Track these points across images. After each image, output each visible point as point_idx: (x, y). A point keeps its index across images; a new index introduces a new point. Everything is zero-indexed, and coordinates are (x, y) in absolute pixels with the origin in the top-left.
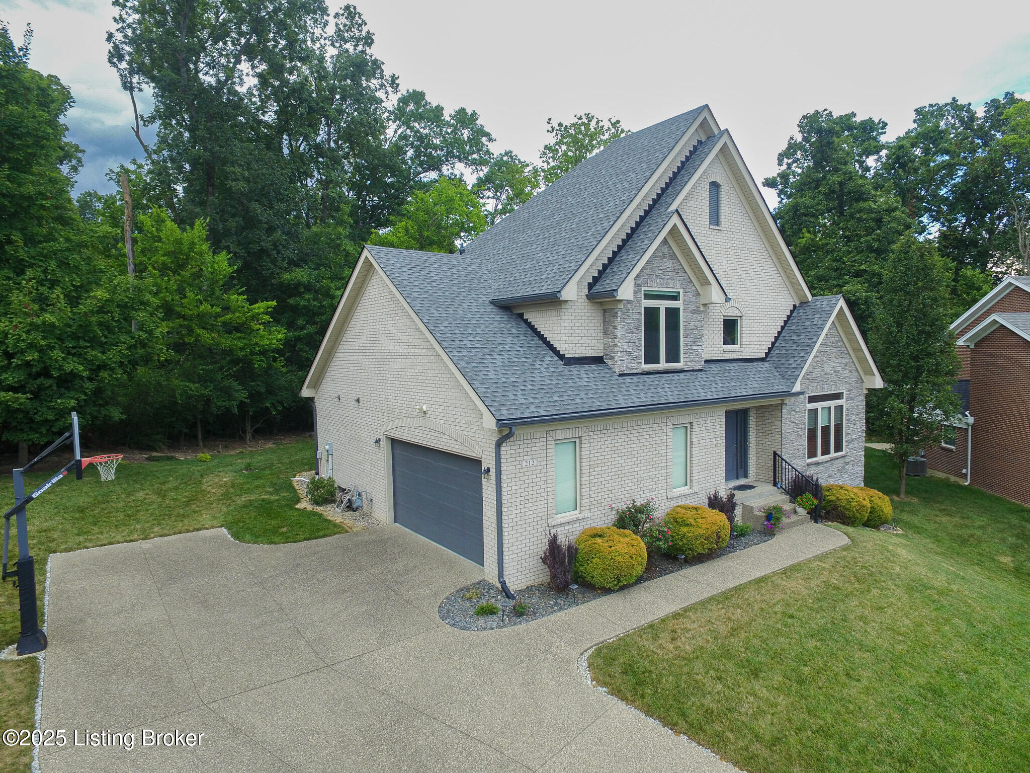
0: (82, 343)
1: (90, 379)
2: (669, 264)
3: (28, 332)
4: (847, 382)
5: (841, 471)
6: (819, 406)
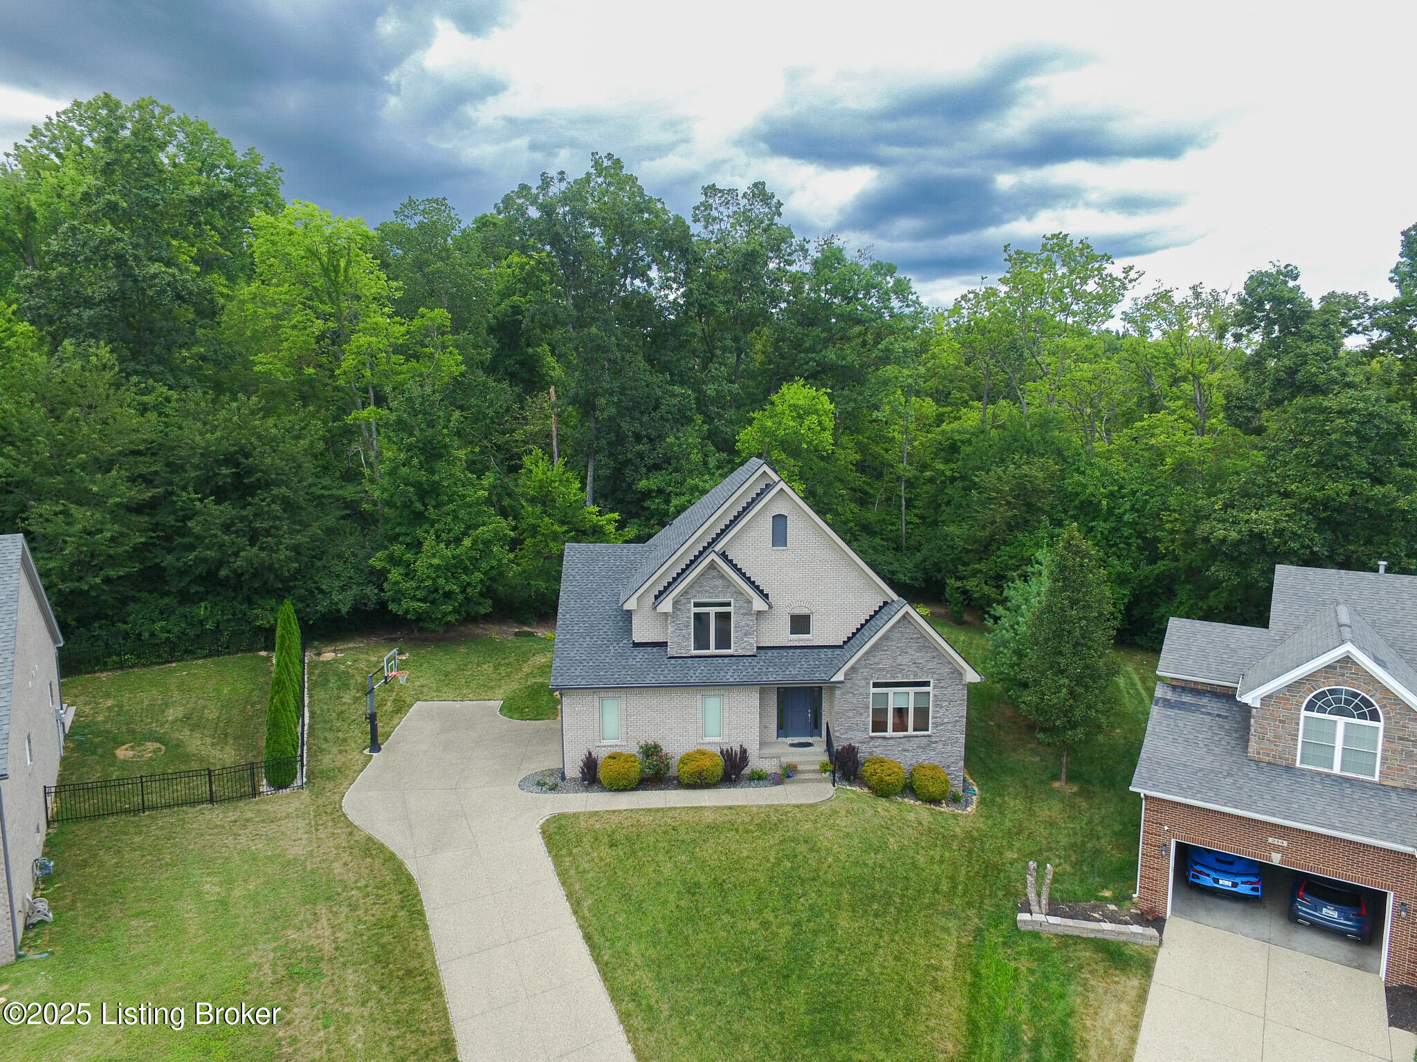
0: (459, 571)
1: (462, 593)
2: (719, 582)
3: (428, 568)
4: (935, 673)
5: (924, 748)
6: (891, 691)
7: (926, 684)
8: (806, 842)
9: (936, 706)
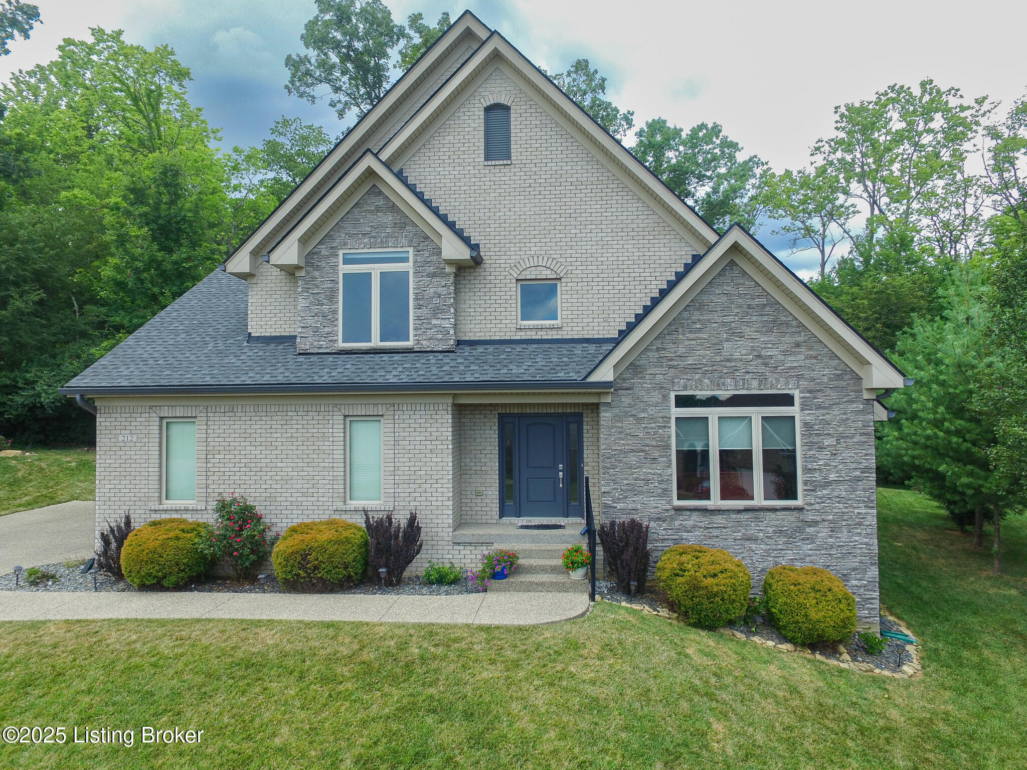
4: (800, 377)
5: (791, 535)
6: (713, 413)
7: (787, 400)
8: (468, 715)
9: (809, 445)
